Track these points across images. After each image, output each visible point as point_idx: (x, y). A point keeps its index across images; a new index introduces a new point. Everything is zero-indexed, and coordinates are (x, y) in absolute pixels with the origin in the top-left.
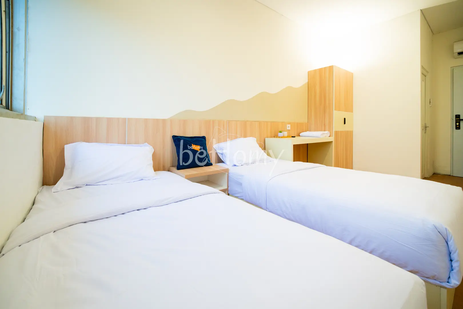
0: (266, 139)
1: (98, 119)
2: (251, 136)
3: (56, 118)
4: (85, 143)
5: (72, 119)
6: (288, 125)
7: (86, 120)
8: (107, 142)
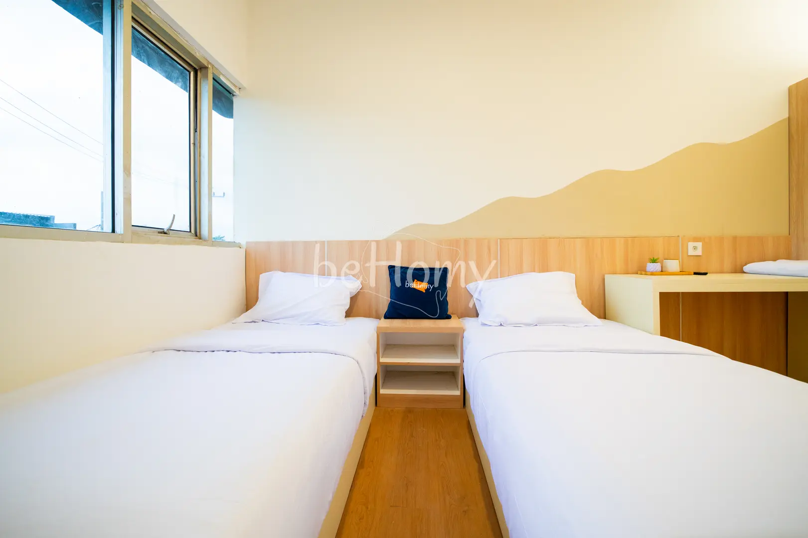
0: (607, 277)
1: (294, 244)
2: (561, 269)
3: (256, 243)
4: (280, 272)
5: (269, 244)
6: (691, 245)
7: (283, 245)
8: (304, 273)
